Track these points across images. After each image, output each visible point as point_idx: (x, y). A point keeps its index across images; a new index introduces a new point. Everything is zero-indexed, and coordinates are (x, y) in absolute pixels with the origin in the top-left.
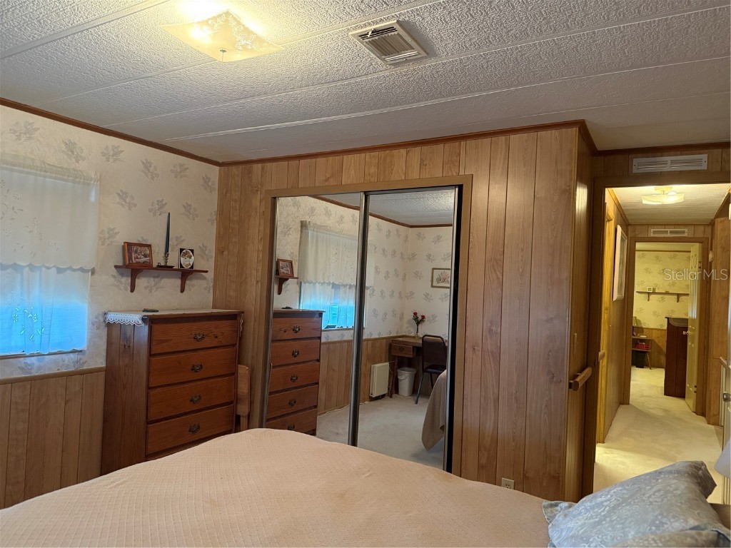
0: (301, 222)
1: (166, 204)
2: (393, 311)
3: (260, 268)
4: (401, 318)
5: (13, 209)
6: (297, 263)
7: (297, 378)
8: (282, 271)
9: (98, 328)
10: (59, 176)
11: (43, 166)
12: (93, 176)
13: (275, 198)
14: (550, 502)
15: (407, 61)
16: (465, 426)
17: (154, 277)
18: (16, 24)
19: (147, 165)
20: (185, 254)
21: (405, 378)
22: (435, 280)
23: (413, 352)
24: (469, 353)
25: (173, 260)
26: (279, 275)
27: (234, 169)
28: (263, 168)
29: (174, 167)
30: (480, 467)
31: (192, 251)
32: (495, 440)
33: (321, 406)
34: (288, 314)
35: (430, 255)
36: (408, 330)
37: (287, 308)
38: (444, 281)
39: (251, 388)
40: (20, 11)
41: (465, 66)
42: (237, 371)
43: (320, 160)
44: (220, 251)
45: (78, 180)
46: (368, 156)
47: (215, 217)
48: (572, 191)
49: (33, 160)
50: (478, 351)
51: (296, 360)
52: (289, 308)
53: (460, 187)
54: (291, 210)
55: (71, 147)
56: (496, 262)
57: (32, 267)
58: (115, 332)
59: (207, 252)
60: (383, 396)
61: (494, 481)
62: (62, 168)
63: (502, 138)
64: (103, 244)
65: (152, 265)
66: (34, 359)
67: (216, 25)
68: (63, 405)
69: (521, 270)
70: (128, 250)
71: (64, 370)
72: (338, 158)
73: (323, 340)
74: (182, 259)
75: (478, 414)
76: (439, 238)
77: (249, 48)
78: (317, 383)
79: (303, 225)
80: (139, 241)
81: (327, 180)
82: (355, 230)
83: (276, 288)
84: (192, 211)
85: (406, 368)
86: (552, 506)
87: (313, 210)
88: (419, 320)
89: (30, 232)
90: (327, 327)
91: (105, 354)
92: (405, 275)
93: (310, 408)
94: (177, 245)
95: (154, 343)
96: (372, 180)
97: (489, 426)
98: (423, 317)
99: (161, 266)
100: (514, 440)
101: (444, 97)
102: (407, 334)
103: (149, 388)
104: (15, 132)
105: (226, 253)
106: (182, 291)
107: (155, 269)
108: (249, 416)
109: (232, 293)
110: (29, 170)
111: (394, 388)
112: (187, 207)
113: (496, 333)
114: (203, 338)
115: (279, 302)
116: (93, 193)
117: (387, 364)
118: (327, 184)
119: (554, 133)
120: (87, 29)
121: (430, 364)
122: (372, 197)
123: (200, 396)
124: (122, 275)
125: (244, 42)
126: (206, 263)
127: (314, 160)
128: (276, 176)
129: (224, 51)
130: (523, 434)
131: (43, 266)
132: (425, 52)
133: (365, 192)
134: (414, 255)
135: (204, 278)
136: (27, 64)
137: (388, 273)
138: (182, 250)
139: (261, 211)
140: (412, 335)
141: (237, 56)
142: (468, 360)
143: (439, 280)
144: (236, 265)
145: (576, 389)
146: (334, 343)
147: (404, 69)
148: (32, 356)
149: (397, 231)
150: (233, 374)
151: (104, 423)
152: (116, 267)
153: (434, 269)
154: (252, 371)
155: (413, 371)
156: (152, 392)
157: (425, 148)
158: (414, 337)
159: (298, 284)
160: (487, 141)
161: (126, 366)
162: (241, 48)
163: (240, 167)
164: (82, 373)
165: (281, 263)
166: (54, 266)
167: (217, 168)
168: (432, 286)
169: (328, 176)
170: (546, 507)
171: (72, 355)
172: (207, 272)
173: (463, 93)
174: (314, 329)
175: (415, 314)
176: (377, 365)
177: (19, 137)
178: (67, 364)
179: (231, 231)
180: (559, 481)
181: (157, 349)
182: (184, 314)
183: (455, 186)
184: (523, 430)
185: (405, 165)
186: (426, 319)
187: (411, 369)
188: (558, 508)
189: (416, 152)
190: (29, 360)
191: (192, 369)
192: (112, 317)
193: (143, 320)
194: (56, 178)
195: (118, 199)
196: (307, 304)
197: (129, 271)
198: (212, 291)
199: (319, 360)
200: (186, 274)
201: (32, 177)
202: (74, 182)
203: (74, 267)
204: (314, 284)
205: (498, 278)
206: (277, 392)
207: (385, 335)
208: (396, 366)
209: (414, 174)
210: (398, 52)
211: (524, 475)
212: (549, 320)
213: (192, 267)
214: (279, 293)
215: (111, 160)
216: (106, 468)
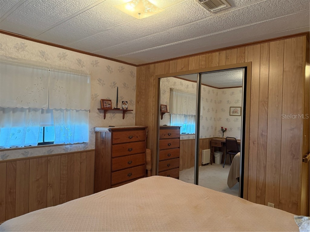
0: (170, 88)
1: (116, 83)
2: (212, 127)
3: (154, 108)
4: (215, 130)
5: (59, 87)
6: (169, 106)
7: (170, 155)
8: (162, 109)
9: (92, 134)
10: (76, 73)
11: (70, 70)
12: (88, 73)
13: (159, 78)
14: (298, 216)
15: (221, 10)
16: (249, 178)
17: (112, 113)
18: (59, 12)
19: (108, 67)
20: (124, 104)
21: (218, 156)
22: (231, 112)
23: (222, 145)
24: (251, 145)
25: (120, 106)
26: (162, 111)
27: (142, 67)
28: (154, 66)
29: (119, 68)
30: (257, 197)
31: (127, 102)
32: (264, 185)
33: (181, 167)
34: (165, 128)
35: (229, 101)
36: (219, 135)
37: (165, 125)
38: (236, 112)
39: (152, 158)
40: (60, 6)
41: (249, 10)
42: (145, 151)
43: (179, 60)
44: (138, 102)
45: (83, 75)
46: (200, 57)
47: (135, 88)
48: (303, 67)
49: (66, 67)
50: (256, 144)
51: (169, 147)
52: (166, 125)
53: (246, 68)
54: (167, 83)
55: (79, 61)
56: (265, 102)
57: (67, 110)
58: (99, 135)
59: (132, 102)
60: (208, 164)
61: (265, 204)
62: (76, 70)
63: (266, 44)
64: (93, 100)
65: (112, 108)
66: (68, 146)
67: (136, 3)
68: (80, 164)
69: (277, 106)
70: (103, 102)
71: (79, 150)
72: (187, 59)
73: (181, 139)
74: (123, 106)
75: (256, 173)
76: (233, 93)
77: (151, 11)
78: (179, 157)
79: (171, 90)
80: (106, 98)
81: (182, 69)
82: (195, 91)
83: (160, 117)
84: (126, 86)
85: (218, 152)
86: (299, 218)
87: (175, 83)
88: (224, 130)
89: (66, 96)
90: (182, 133)
91: (95, 144)
92: (217, 110)
93: (176, 168)
94: (121, 100)
95: (113, 139)
96: (203, 67)
97: (262, 178)
98: (226, 129)
99: (115, 109)
100: (274, 185)
101: (238, 26)
102: (218, 137)
103: (112, 158)
104: (59, 57)
105: (140, 102)
106: (123, 119)
107: (113, 110)
108: (151, 170)
109: (143, 119)
110: (65, 72)
111: (213, 160)
112: (124, 84)
113: (265, 136)
114: (132, 137)
115: (162, 123)
116: (89, 80)
117: (209, 150)
118: (182, 71)
119: (294, 39)
120: (85, 11)
121: (230, 150)
122: (202, 76)
123: (132, 161)
124: (100, 112)
125: (148, 9)
126: (132, 107)
127: (176, 61)
128: (159, 69)
129: (140, 14)
130: (279, 183)
131: (71, 109)
132: (230, 5)
133: (199, 73)
134: (221, 101)
135: (132, 113)
136: (63, 29)
137: (209, 109)
138: (123, 102)
139: (154, 84)
140: (221, 137)
141: (145, 16)
142: (251, 148)
143: (233, 112)
144: (144, 107)
145: (306, 162)
146: (185, 140)
147: (219, 15)
148: (68, 144)
149: (213, 91)
150: (144, 153)
151: (95, 172)
152: (98, 109)
153: (231, 107)
154: (152, 151)
155: (222, 153)
156: (113, 159)
157: (228, 51)
158: (222, 138)
159: (169, 115)
160: (259, 45)
161: (103, 149)
162: (147, 12)
163: (145, 66)
164: (87, 151)
165: (162, 106)
166: (75, 109)
167: (136, 68)
168: (230, 115)
169: (182, 67)
170: (296, 218)
171: (82, 145)
172: (133, 110)
173: (247, 24)
174: (177, 134)
175: (222, 128)
176: (205, 150)
177: (60, 59)
178: (81, 148)
179: (142, 93)
180: (298, 206)
181: (115, 142)
182: (125, 128)
183: (243, 68)
184: (279, 181)
185: (219, 59)
186: (227, 130)
187: (221, 152)
188: (303, 219)
189: (224, 53)
190: (67, 146)
191: (128, 150)
192: (98, 129)
193: (109, 130)
194: (74, 74)
195: (98, 82)
196: (173, 124)
197: (103, 111)
198: (135, 118)
199: (179, 148)
200: (125, 112)
201: (66, 74)
202: (81, 75)
203: (82, 110)
204: (176, 115)
205: (265, 110)
206: (162, 161)
207: (208, 137)
208: (213, 151)
209: (223, 63)
210: (217, 6)
211: (279, 202)
212: (292, 129)
213: (127, 109)
214: (162, 119)
215: (95, 66)
216: (96, 190)
